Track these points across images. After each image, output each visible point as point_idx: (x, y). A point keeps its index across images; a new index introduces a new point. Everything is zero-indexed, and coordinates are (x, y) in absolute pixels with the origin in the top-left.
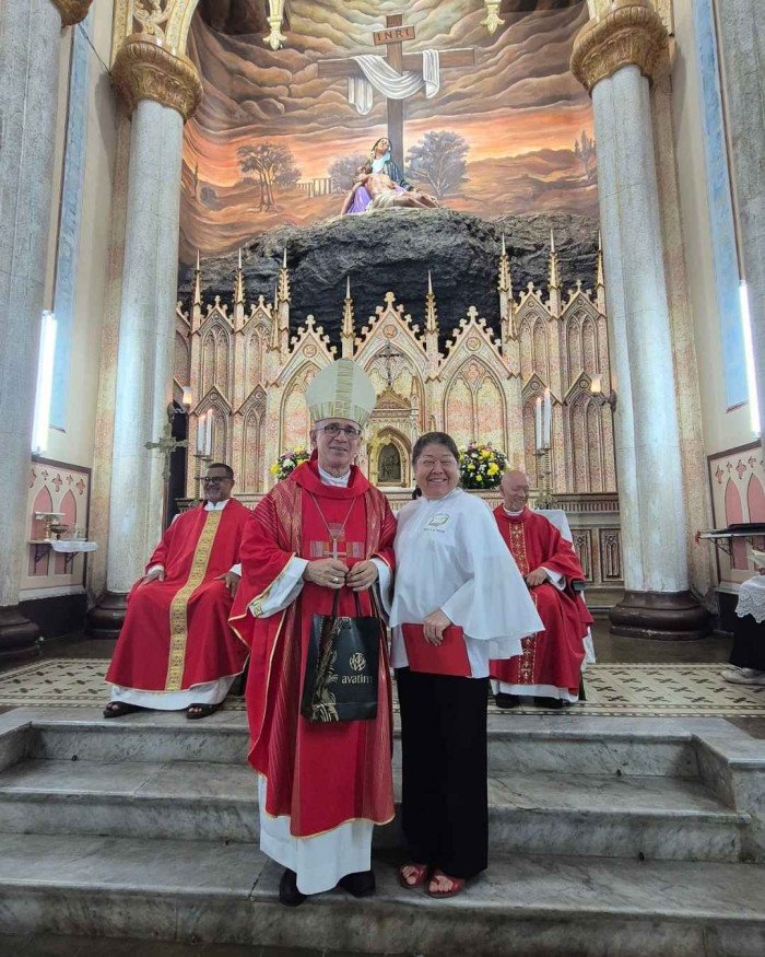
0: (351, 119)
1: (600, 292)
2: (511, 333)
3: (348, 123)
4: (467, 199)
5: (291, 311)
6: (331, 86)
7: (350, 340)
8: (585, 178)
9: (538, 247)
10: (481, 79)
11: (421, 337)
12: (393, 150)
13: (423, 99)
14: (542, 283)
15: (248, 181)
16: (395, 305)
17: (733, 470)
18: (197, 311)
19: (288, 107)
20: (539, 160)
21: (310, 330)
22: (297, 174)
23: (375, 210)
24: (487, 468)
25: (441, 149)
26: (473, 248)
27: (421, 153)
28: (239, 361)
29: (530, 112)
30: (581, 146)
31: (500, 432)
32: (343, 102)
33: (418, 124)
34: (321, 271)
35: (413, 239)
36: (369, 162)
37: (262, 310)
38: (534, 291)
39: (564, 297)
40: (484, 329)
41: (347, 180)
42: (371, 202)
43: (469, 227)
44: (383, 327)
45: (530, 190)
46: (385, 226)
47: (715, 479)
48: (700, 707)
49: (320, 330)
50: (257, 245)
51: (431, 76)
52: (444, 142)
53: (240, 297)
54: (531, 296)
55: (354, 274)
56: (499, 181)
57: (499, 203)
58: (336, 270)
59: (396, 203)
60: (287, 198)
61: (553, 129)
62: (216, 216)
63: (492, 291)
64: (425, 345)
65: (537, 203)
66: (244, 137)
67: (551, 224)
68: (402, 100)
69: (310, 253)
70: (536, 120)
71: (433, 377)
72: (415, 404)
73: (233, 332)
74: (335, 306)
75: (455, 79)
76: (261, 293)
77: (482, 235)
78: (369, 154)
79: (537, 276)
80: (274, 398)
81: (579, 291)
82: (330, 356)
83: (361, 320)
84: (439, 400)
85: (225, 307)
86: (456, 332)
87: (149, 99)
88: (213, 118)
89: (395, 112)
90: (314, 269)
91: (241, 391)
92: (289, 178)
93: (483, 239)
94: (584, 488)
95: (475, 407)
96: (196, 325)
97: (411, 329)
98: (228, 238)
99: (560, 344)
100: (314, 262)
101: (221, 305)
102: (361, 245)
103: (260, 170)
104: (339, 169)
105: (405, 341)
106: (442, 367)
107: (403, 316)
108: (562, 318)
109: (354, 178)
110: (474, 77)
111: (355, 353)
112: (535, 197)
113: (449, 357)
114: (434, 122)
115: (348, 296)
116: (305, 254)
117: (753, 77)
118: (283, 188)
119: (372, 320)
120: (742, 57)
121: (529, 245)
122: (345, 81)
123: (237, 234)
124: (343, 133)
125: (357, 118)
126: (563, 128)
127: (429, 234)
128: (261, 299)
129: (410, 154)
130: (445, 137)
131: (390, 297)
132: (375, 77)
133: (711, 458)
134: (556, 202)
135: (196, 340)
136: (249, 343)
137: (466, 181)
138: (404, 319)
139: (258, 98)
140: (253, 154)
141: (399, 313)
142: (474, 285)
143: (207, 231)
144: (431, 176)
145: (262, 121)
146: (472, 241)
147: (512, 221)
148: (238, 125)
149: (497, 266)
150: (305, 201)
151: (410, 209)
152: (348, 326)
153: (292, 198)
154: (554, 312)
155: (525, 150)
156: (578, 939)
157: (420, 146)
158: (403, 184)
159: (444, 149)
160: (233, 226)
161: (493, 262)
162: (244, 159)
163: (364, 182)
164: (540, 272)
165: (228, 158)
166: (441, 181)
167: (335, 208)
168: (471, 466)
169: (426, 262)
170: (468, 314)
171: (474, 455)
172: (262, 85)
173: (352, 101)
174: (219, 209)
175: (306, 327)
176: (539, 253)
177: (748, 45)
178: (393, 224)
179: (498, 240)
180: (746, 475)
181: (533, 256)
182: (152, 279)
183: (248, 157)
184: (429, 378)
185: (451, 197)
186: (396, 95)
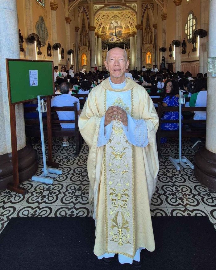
12: (116, 32)
13: (118, 26)
25: (120, 31)
27: (118, 32)
32: (110, 26)
33: (118, 29)
36: (113, 34)
37: (106, 49)
38: (127, 49)
42: (114, 40)
51: (119, 24)
53: (104, 49)
56: (125, 35)
59: (116, 40)
75: (121, 24)
89: (116, 28)
92: (106, 34)
104: (110, 33)
108: (129, 51)
122: (111, 24)
125: (112, 28)
132: (114, 24)
137: (122, 35)
144: (119, 34)
151: (118, 41)
153: (106, 36)
155: (127, 32)
164: (127, 46)
186: (116, 26)
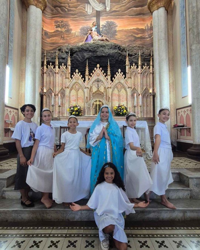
0: (86, 15)
1: (151, 67)
2: (129, 77)
3: (85, 16)
4: (117, 40)
5: (71, 68)
6: (81, 5)
7: (88, 77)
8: (147, 36)
9: (136, 54)
10: (121, 7)
11: (106, 77)
13: (106, 11)
14: (137, 64)
15: (57, 31)
16: (99, 68)
17: (183, 112)
18: (45, 67)
19: (69, 10)
20: (136, 31)
21: (77, 73)
22: (71, 30)
23: (93, 42)
24: (123, 111)
25: (110, 26)
26: (120, 53)
27: (105, 26)
28: (57, 81)
29: (134, 17)
30: (146, 28)
31: (126, 102)
32: (84, 10)
33: (104, 18)
34: (79, 57)
35: (104, 50)
36: (91, 28)
37: (63, 67)
38: (135, 66)
39: (142, 68)
40: (122, 75)
41: (85, 32)
42: (92, 39)
43: (118, 47)
44: (96, 73)
45: (133, 38)
46: (97, 46)
47: (178, 114)
48: (178, 166)
49: (80, 73)
50: (60, 49)
51: (108, 5)
52: (111, 24)
53: (57, 63)
54: (134, 67)
55: (88, 58)
56: (125, 35)
57: (125, 42)
58: (83, 57)
59: (99, 40)
60: (68, 36)
61: (139, 23)
62: (48, 40)
63: (124, 65)
64: (107, 79)
65: (134, 42)
66: (56, 18)
67: (138, 48)
68: (100, 11)
69: (76, 52)
70: (135, 20)
71: (109, 87)
72: (105, 94)
73: (55, 73)
74: (83, 67)
75: (114, 6)
76: (63, 63)
77: (121, 50)
78: (91, 26)
79: (135, 62)
80: (67, 91)
81: (146, 66)
82: (82, 81)
83: (91, 71)
84: (111, 93)
85: (53, 66)
86: (115, 76)
87: (33, 5)
88: (47, 12)
89: (98, 14)
90: (78, 57)
91: (58, 89)
93: (122, 51)
94: (145, 116)
95: (120, 96)
96: (45, 71)
97: (104, 74)
98: (52, 47)
99: (141, 80)
100: (77, 55)
101: (52, 65)
102: (90, 51)
103: (61, 28)
104: (83, 29)
105: (102, 77)
106: (112, 84)
107: (101, 71)
108: (141, 73)
109: (87, 32)
110: (119, 6)
111: (89, 80)
112: (134, 41)
113: (113, 82)
114: (108, 18)
115: (87, 65)
116: (75, 52)
117: (195, 13)
118: (67, 33)
119: (93, 71)
120: (193, 7)
121: (133, 53)
122: (84, 4)
123: (54, 46)
124: (84, 19)
125: (88, 15)
126: (142, 22)
127: (108, 49)
128: (63, 64)
129: (102, 27)
130: (111, 22)
131: (98, 66)
132: (93, 4)
133: (177, 109)
134: (140, 42)
135: (45, 74)
136: (60, 76)
137: (116, 35)
138: (102, 72)
139: (60, 7)
140: (59, 23)
141: (100, 70)
142: (119, 63)
143: (46, 44)
144: (107, 33)
145: (62, 14)
146: (119, 51)
147: (129, 47)
148: (54, 15)
149: (125, 59)
150: (73, 38)
151: (103, 42)
152: (87, 73)
153: (70, 36)
154: (139, 72)
155: (132, 28)
156: (157, 215)
157: (105, 24)
158: (100, 35)
159: (111, 26)
160: (53, 43)
161: (124, 58)
162: (56, 24)
163: (90, 34)
164: (136, 61)
165: (52, 24)
166: (110, 34)
167: (81, 40)
168: (119, 110)
169: (108, 57)
170: (118, 71)
171: (120, 108)
172: (61, 3)
173: (86, 10)
174: (50, 38)
175: (76, 72)
176: (136, 56)
177: (194, 5)
178: (99, 46)
179: (126, 52)
180: (186, 114)
181: (134, 56)
182: (35, 57)
183: (57, 24)
184: (108, 87)
185: (112, 39)
186: (98, 10)
